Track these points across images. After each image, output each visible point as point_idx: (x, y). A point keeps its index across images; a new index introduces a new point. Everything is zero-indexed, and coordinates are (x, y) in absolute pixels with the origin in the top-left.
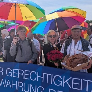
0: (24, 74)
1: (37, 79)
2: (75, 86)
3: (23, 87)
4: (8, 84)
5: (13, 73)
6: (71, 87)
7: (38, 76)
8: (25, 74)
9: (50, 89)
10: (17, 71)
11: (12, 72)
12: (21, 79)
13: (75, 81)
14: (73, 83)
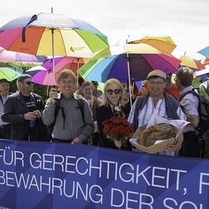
0: (64, 164)
1: (89, 171)
2: (157, 181)
3: (62, 188)
4: (34, 182)
5: (44, 161)
6: (151, 183)
7: (91, 167)
8: (67, 164)
9: (113, 189)
10: (51, 158)
11: (42, 160)
12: (58, 173)
13: (157, 172)
14: (153, 176)
